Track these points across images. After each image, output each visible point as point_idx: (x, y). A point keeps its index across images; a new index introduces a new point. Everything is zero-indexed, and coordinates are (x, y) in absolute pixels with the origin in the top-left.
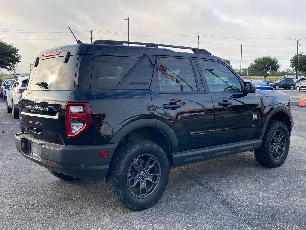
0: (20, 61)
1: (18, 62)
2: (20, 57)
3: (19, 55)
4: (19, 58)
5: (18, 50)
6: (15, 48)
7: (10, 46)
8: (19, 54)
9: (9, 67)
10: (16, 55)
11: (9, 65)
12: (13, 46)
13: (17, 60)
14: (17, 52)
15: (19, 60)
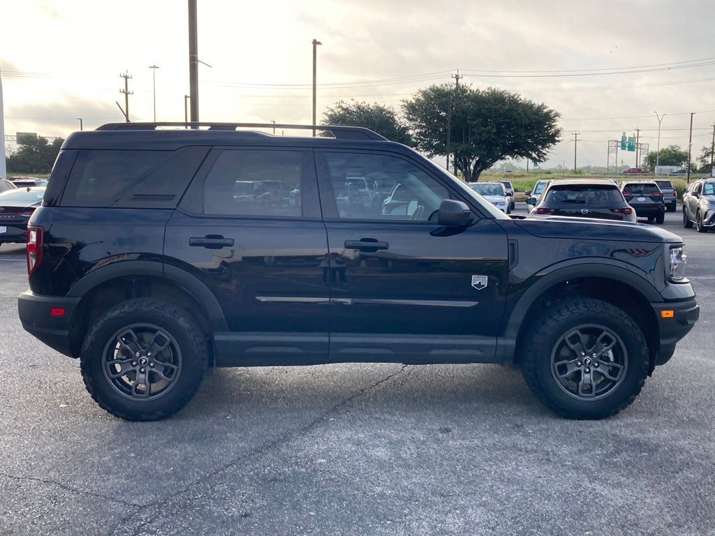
0: (558, 141)
1: (554, 142)
2: (559, 131)
3: (558, 127)
4: (557, 132)
5: (557, 115)
6: (551, 111)
7: (540, 108)
8: (559, 124)
9: (534, 155)
10: (551, 127)
11: (535, 150)
12: (546, 108)
13: (552, 139)
14: (554, 121)
15: (557, 138)
